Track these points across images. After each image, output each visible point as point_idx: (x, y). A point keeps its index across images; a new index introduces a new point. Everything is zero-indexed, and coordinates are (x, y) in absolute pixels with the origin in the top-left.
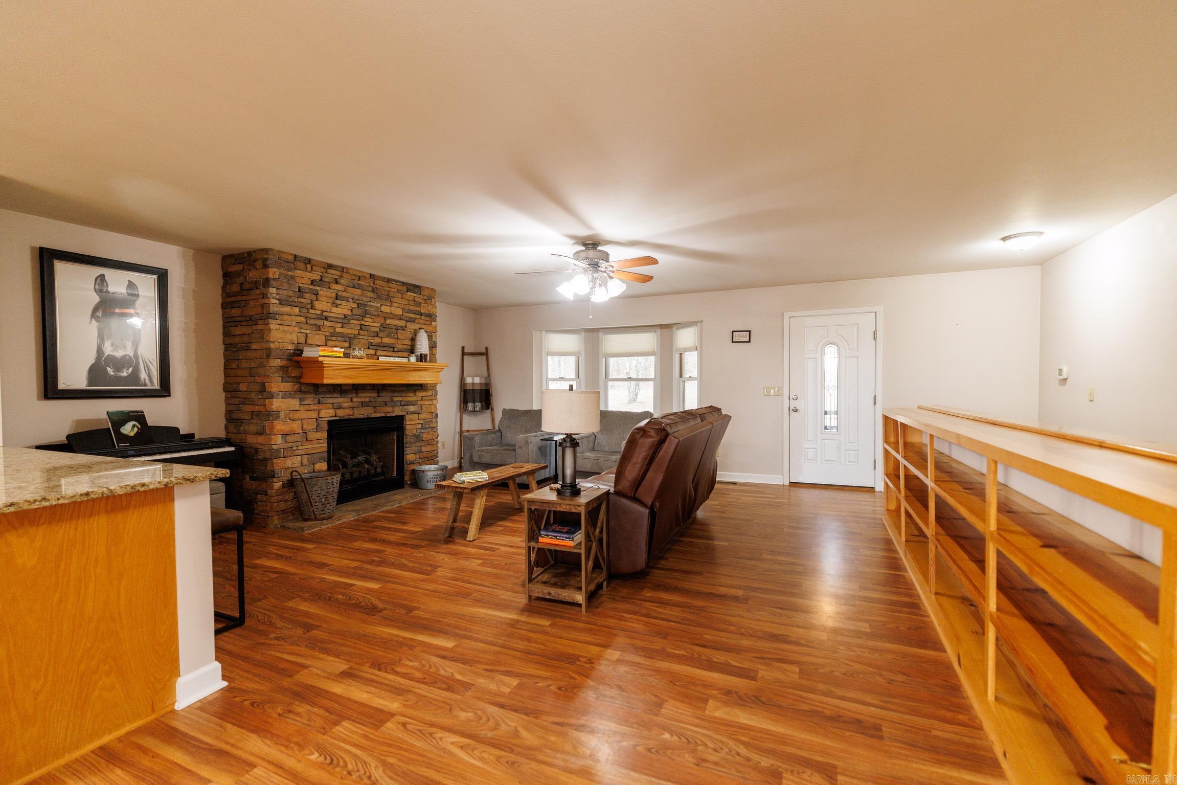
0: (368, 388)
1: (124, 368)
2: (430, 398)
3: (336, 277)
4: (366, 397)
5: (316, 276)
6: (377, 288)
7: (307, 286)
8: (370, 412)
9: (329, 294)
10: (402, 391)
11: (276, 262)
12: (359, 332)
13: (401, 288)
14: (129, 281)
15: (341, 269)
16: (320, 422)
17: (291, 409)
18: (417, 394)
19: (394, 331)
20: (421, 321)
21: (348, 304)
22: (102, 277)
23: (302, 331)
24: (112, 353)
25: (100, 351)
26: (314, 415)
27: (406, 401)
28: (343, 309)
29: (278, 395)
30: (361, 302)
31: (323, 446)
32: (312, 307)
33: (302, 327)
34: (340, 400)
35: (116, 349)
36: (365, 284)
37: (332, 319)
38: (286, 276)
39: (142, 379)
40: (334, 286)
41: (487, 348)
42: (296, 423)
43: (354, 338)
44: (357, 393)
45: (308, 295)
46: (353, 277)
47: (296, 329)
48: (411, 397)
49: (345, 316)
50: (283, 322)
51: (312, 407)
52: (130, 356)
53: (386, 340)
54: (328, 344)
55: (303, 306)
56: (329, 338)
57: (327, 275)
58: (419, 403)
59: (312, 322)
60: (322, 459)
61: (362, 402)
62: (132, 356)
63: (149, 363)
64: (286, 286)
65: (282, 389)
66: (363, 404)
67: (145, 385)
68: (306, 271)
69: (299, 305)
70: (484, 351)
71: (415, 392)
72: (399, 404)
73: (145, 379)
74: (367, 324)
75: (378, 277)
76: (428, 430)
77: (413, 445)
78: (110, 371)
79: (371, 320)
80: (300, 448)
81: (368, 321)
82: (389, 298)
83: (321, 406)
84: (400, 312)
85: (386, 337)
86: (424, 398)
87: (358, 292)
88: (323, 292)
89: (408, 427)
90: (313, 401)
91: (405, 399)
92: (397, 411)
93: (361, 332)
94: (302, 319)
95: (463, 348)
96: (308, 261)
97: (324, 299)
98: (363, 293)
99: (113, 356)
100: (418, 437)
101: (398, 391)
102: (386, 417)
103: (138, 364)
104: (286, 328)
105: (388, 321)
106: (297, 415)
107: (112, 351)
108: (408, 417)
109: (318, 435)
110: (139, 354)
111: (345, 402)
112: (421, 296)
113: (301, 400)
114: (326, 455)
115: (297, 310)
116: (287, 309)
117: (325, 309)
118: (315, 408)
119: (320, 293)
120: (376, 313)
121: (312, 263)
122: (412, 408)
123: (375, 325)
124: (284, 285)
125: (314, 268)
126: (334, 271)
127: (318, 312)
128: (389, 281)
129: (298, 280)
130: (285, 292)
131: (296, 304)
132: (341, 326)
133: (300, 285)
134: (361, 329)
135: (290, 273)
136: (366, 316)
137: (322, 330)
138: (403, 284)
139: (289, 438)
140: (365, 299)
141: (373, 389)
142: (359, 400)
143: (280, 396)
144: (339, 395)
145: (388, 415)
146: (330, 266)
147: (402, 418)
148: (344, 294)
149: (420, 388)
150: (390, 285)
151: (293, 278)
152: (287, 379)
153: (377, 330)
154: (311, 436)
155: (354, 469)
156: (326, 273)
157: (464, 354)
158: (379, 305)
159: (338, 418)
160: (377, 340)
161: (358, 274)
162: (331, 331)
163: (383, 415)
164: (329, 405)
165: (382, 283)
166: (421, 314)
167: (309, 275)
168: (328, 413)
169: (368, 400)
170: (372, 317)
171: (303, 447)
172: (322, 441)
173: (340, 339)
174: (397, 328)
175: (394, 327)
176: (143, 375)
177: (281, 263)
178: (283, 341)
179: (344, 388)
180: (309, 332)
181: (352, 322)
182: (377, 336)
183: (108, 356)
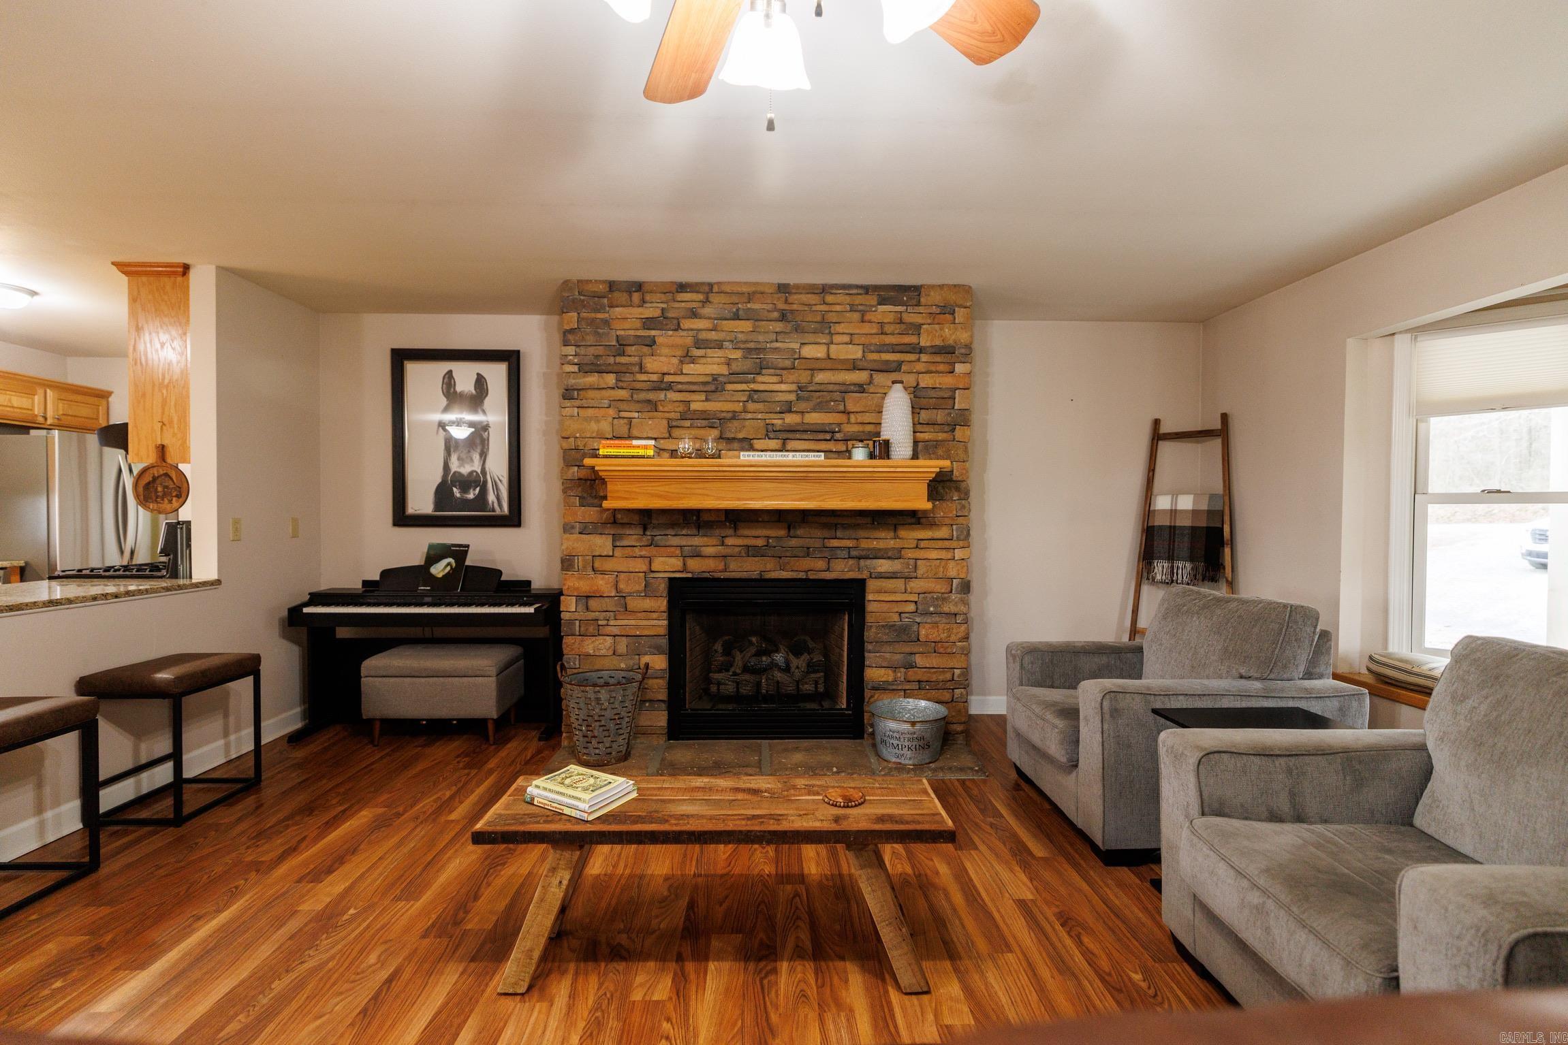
0: (766, 518)
1: (469, 488)
2: (947, 544)
3: (694, 305)
4: (756, 536)
5: (651, 311)
6: (792, 311)
7: (632, 333)
8: (769, 567)
9: (679, 341)
10: (857, 526)
11: (573, 301)
12: (744, 406)
13: (858, 300)
14: (478, 374)
15: (707, 289)
16: (652, 581)
17: (597, 554)
18: (902, 533)
19: (837, 396)
20: (920, 367)
21: (719, 353)
22: (450, 373)
23: (623, 414)
24: (458, 470)
25: (446, 467)
26: (641, 566)
27: (869, 549)
28: (710, 365)
29: (573, 527)
30: (752, 345)
31: (660, 624)
32: (642, 370)
33: (621, 408)
34: (697, 541)
35: (461, 465)
36: (764, 306)
37: (680, 386)
38: (592, 322)
39: (490, 502)
40: (686, 324)
41: (1225, 417)
42: (602, 579)
43: (734, 418)
44: (735, 529)
45: (633, 348)
46: (735, 299)
47: (611, 412)
48: (883, 540)
49: (715, 378)
50: (584, 403)
51: (637, 551)
52: (477, 472)
53: (814, 418)
54: (674, 435)
55: (624, 369)
56: (674, 424)
57: (676, 305)
58: (910, 554)
59: (642, 396)
60: (658, 650)
61: (748, 547)
62: (479, 471)
63: (498, 481)
64: (590, 339)
65: (580, 519)
66: (751, 551)
67: (494, 510)
68: (631, 306)
69: (616, 368)
70: (1217, 425)
71: (895, 530)
72: (844, 554)
73: (493, 503)
74: (762, 387)
75: (797, 286)
76: (936, 618)
77: (889, 648)
78: (457, 492)
79: (775, 379)
80: (612, 623)
81: (767, 382)
82: (825, 326)
83: (652, 551)
84: (856, 353)
85: (814, 410)
86: (922, 544)
87: (746, 326)
88: (662, 337)
89: (870, 607)
90: (637, 540)
91: (864, 544)
92: (842, 570)
93: (751, 406)
94: (623, 394)
95: (1157, 423)
96: (639, 287)
97: (665, 351)
98: (758, 327)
99: (459, 473)
100: (903, 633)
101: (845, 527)
102: (807, 580)
103: (485, 482)
104: (590, 412)
105: (821, 377)
106: (609, 565)
107: (459, 467)
108: (872, 585)
109: (648, 604)
110: (487, 469)
111: (708, 544)
112: (921, 309)
113: (615, 538)
114: (664, 642)
115: (610, 379)
116: (592, 379)
117: (665, 371)
118: (643, 553)
119: (659, 340)
120: (788, 363)
121: (645, 288)
122: (884, 566)
123: (784, 389)
124: (588, 337)
125: (648, 297)
126: (689, 295)
127: (654, 377)
128: (825, 290)
129: (615, 325)
130: (592, 350)
131: (610, 368)
132: (704, 398)
133: (619, 333)
134: (750, 398)
135: (600, 316)
136: (764, 371)
137: (661, 408)
138: (867, 289)
139: (593, 603)
140: (761, 338)
141: (779, 521)
142: (739, 541)
143: (577, 530)
144: (695, 532)
145: (812, 576)
146: (682, 287)
147: (861, 584)
148: (713, 335)
149: (913, 520)
150: (829, 298)
151: (606, 322)
152: (591, 501)
153: (792, 397)
154: (633, 603)
155: (747, 677)
156: (674, 301)
157: (1158, 436)
158: (796, 346)
159: (690, 575)
160: (791, 419)
161: (745, 290)
162: (681, 409)
163: (802, 575)
164: (673, 549)
165: (805, 298)
166: (921, 350)
167: (637, 312)
168: (668, 565)
169: (760, 542)
170: (778, 372)
171: (619, 622)
172: (655, 615)
173: (699, 423)
174: (843, 388)
175: (837, 388)
176: (491, 497)
177: (583, 301)
178: (583, 435)
179: (705, 517)
180: (636, 415)
181: (730, 387)
182: (790, 411)
183: (455, 472)
